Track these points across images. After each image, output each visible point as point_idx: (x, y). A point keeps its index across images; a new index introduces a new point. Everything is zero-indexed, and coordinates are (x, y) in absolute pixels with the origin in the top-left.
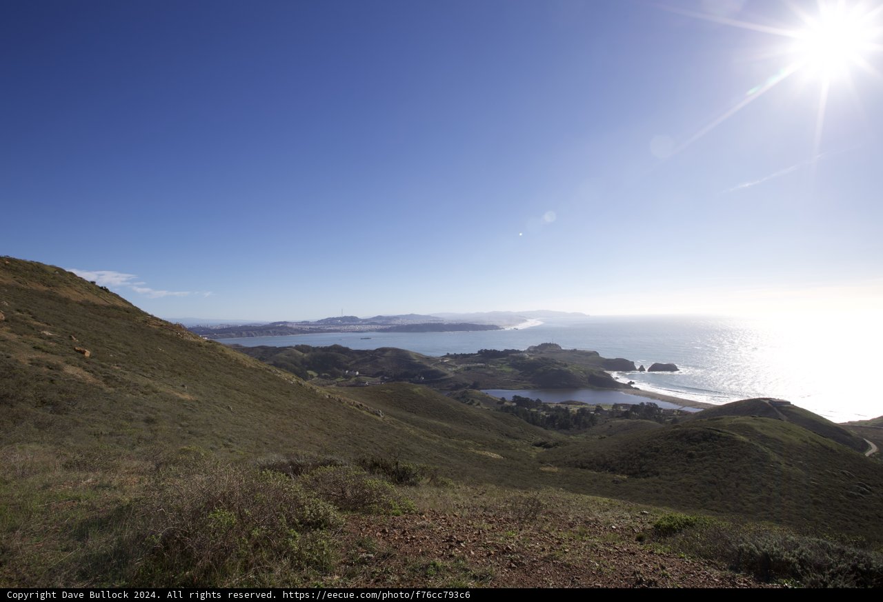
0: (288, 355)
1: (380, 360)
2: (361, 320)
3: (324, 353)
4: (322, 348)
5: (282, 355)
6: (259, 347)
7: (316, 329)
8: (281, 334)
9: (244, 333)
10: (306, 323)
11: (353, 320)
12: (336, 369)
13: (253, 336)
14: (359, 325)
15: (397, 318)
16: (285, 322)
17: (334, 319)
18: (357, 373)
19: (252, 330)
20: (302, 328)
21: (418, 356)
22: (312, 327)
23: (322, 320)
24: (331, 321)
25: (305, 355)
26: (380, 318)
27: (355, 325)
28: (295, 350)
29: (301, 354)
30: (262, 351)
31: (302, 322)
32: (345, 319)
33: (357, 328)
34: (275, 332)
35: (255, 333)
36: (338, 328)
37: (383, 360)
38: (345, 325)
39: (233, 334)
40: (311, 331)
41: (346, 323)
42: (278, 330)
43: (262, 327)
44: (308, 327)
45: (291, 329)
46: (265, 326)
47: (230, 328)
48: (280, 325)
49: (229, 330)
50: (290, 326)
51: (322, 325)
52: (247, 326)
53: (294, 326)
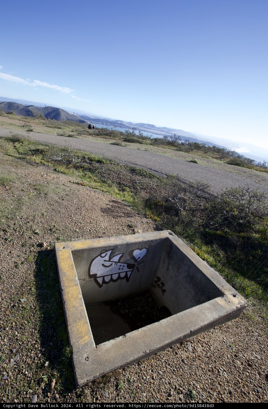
2: (157, 127)
7: (135, 128)
9: (104, 123)
14: (156, 130)
15: (174, 130)
16: (122, 121)
17: (144, 124)
19: (107, 122)
20: (129, 126)
22: (134, 126)
23: (138, 124)
24: (142, 125)
26: (165, 128)
27: (153, 129)
31: (129, 123)
32: (149, 125)
33: (155, 132)
35: (109, 125)
36: (146, 130)
38: (149, 129)
39: (100, 123)
41: (150, 127)
42: (119, 125)
43: (111, 121)
44: (132, 126)
45: (125, 125)
46: (113, 121)
47: (98, 119)
48: (120, 122)
49: (98, 120)
50: (124, 123)
51: (138, 126)
52: (105, 120)
53: (126, 124)
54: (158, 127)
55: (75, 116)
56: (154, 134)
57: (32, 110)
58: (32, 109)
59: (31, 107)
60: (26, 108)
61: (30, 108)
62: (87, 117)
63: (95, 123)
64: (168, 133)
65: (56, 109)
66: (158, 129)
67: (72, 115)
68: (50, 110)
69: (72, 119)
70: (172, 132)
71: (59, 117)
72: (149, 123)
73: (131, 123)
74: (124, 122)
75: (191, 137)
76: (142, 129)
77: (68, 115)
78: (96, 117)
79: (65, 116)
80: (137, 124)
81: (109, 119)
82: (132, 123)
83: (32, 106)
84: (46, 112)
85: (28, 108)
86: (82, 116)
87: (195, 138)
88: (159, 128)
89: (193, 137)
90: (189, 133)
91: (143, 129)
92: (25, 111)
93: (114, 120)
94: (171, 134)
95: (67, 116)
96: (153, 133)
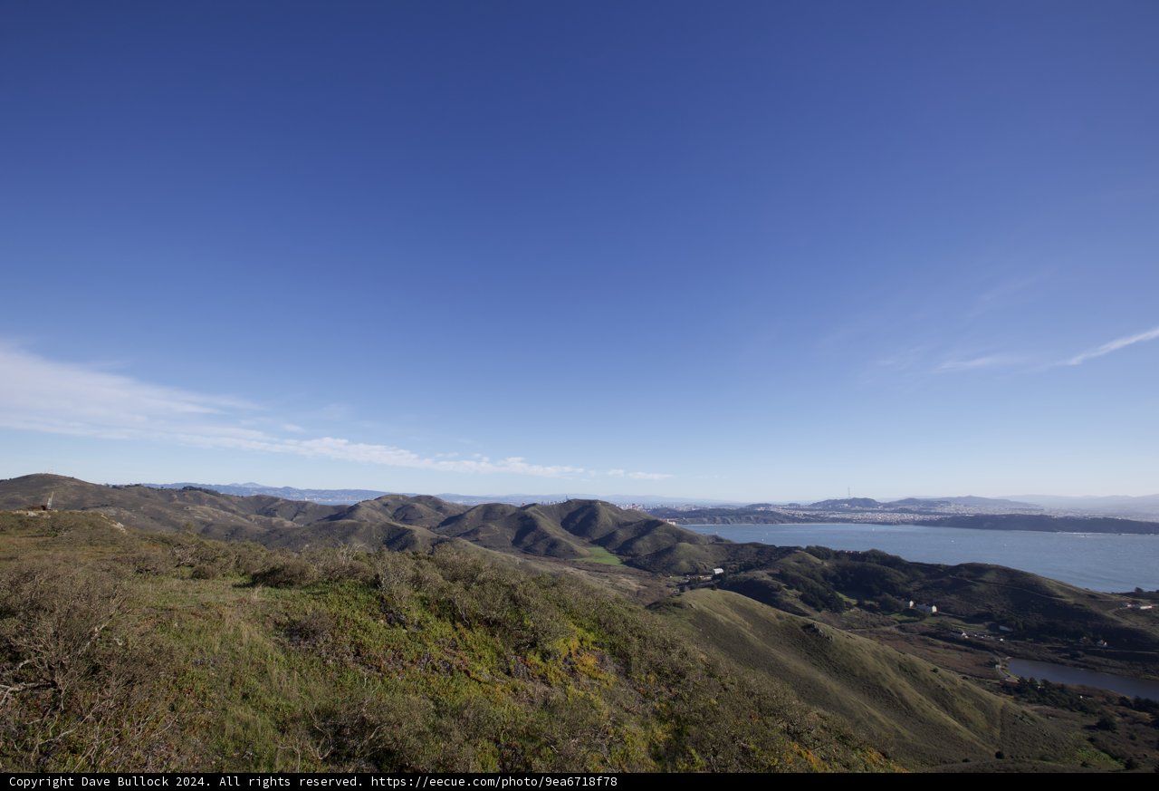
0: (799, 562)
1: (975, 589)
2: (881, 504)
3: (858, 564)
4: (849, 554)
5: (790, 561)
6: (750, 544)
7: (813, 516)
8: (766, 521)
9: (718, 518)
10: (796, 507)
11: (867, 503)
12: (889, 596)
13: (729, 523)
14: (880, 512)
16: (767, 505)
17: (836, 502)
18: (934, 609)
19: (724, 515)
20: (793, 515)
21: (1063, 587)
22: (808, 513)
23: (818, 503)
24: (833, 505)
25: (826, 564)
26: (911, 501)
27: (872, 512)
28: (808, 555)
29: (819, 561)
30: (755, 550)
31: (790, 505)
32: (853, 502)
33: (880, 517)
34: (757, 518)
35: (732, 519)
36: (848, 516)
37: (982, 588)
38: (858, 512)
39: (705, 520)
40: (807, 519)
41: (858, 508)
42: (760, 517)
43: (738, 510)
44: (801, 513)
45: (779, 514)
46: (741, 509)
47: (699, 511)
48: (762, 509)
49: (699, 514)
50: (775, 510)
51: (820, 510)
52: (719, 510)
53: (781, 511)
54: (887, 502)
55: (638, 514)
56: (879, 523)
57: (534, 514)
58: (534, 511)
59: (533, 508)
60: (522, 511)
61: (529, 510)
62: (670, 510)
63: (693, 523)
64: (925, 514)
65: (588, 504)
66: (886, 509)
67: (629, 511)
68: (574, 508)
69: (628, 520)
70: (939, 510)
71: (596, 520)
72: (852, 497)
73: (794, 505)
74: (775, 506)
75: (1019, 512)
76: (835, 516)
77: (617, 512)
78: (695, 507)
79: (611, 516)
80: (814, 505)
81: (729, 506)
82: (799, 505)
83: (534, 505)
84: (565, 515)
85: (526, 511)
86: (655, 511)
87: (1034, 513)
88: (888, 506)
89: (1027, 513)
90: (1003, 502)
91: (837, 516)
92: (519, 519)
93: (743, 506)
94: (939, 514)
95: (614, 514)
96: (873, 523)
